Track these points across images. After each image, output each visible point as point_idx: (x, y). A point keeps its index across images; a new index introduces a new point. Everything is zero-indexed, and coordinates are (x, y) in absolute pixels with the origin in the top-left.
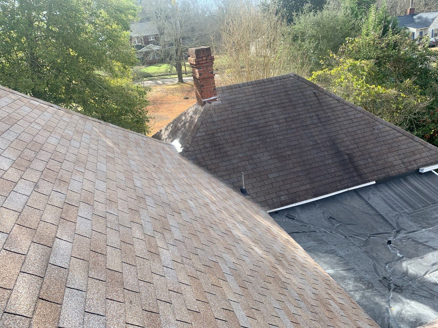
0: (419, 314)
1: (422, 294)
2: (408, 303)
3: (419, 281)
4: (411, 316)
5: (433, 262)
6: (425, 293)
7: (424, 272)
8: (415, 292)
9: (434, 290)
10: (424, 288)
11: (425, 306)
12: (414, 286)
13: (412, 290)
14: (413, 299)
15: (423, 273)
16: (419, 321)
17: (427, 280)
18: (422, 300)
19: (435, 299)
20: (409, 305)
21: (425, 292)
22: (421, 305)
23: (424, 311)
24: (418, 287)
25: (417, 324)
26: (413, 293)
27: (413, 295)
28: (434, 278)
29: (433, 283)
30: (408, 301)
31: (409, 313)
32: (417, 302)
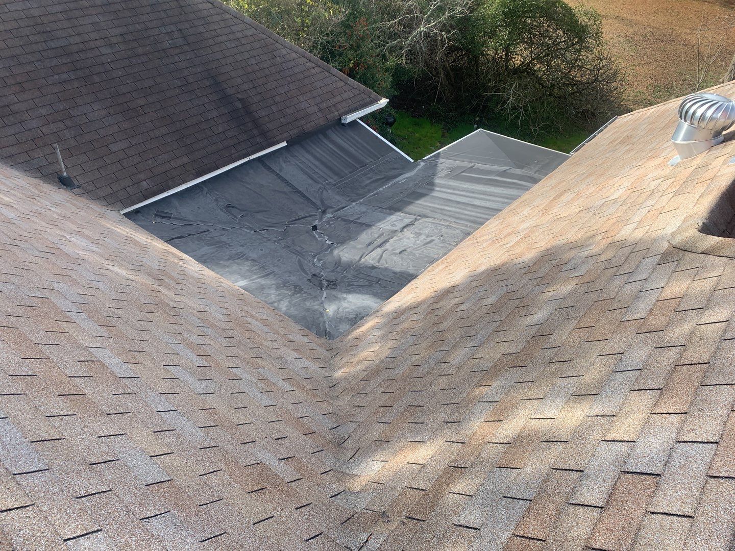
0: (358, 308)
1: (358, 284)
2: (345, 299)
3: (354, 269)
4: (349, 313)
5: (368, 242)
6: (361, 282)
7: (359, 256)
8: (351, 283)
9: (371, 275)
10: (361, 276)
11: (364, 297)
12: (350, 276)
13: (347, 281)
14: (350, 292)
15: (357, 258)
16: (359, 316)
17: (363, 265)
18: (360, 290)
19: (374, 285)
20: (346, 301)
21: (362, 280)
22: (360, 296)
23: (363, 303)
24: (354, 276)
25: (358, 319)
26: (349, 285)
27: (349, 288)
28: (370, 261)
29: (369, 268)
30: (345, 296)
31: (347, 310)
32: (355, 294)
